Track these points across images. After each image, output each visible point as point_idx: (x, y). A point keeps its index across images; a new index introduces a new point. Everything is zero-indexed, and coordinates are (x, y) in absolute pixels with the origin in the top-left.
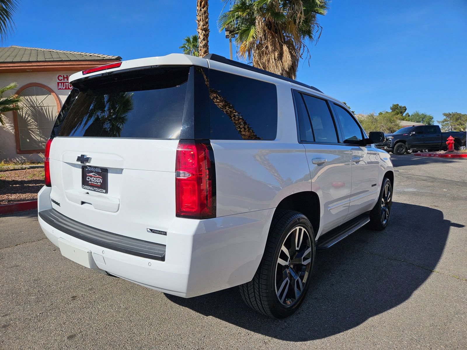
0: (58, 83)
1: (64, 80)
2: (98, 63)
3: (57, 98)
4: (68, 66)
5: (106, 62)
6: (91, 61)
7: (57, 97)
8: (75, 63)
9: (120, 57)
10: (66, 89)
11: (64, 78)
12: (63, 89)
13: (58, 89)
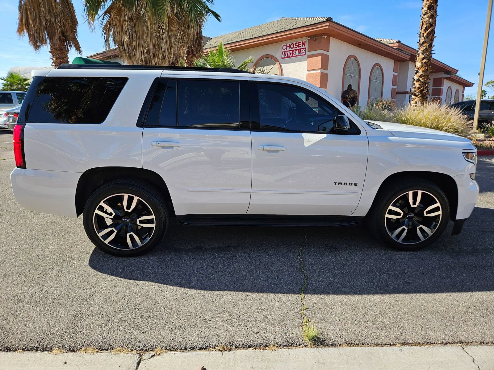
0: (282, 52)
1: (287, 49)
2: (311, 28)
3: (280, 67)
4: (287, 36)
5: (318, 25)
6: (305, 27)
7: (280, 65)
8: (292, 32)
9: (330, 18)
10: (287, 57)
11: (287, 47)
12: (285, 58)
13: (282, 58)
